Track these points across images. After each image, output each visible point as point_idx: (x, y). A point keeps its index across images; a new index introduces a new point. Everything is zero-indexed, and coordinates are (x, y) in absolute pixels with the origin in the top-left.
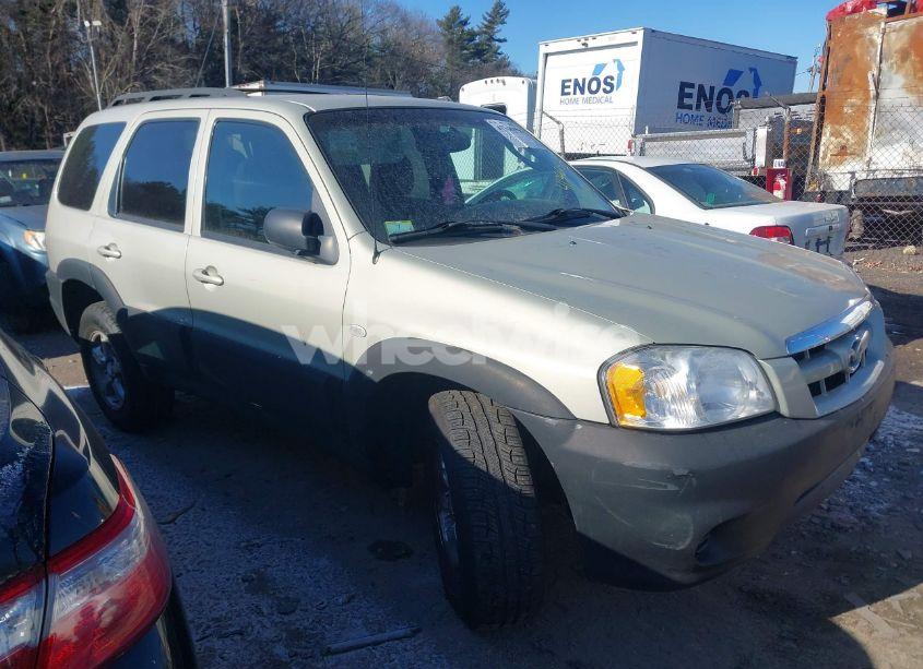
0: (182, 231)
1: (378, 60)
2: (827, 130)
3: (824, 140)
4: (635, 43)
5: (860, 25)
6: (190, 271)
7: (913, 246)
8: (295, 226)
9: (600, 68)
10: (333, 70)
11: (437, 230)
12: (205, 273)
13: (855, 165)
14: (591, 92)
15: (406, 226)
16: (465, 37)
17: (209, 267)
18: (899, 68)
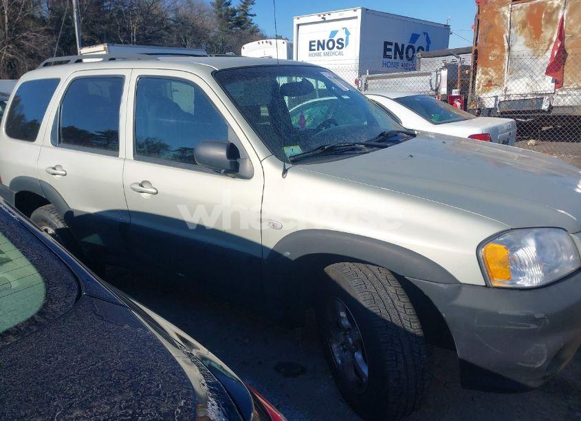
0: (117, 156)
1: (174, 28)
2: (479, 70)
3: (477, 77)
4: (356, 18)
5: (497, 6)
6: (127, 184)
7: (533, 140)
8: (221, 153)
9: (334, 33)
10: (144, 35)
11: (318, 152)
12: (141, 185)
13: (497, 92)
14: (328, 48)
15: (296, 150)
16: (229, 13)
17: (143, 182)
18: (521, 32)
